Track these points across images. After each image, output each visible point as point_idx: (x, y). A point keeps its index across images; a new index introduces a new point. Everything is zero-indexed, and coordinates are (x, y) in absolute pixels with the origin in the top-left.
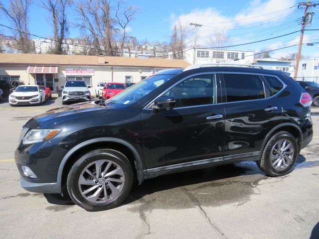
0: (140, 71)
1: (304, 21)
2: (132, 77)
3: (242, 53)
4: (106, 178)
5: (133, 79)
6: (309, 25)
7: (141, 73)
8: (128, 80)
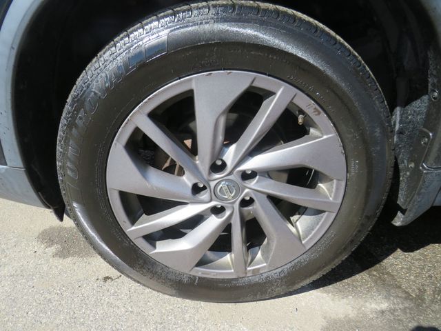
4: (246, 176)
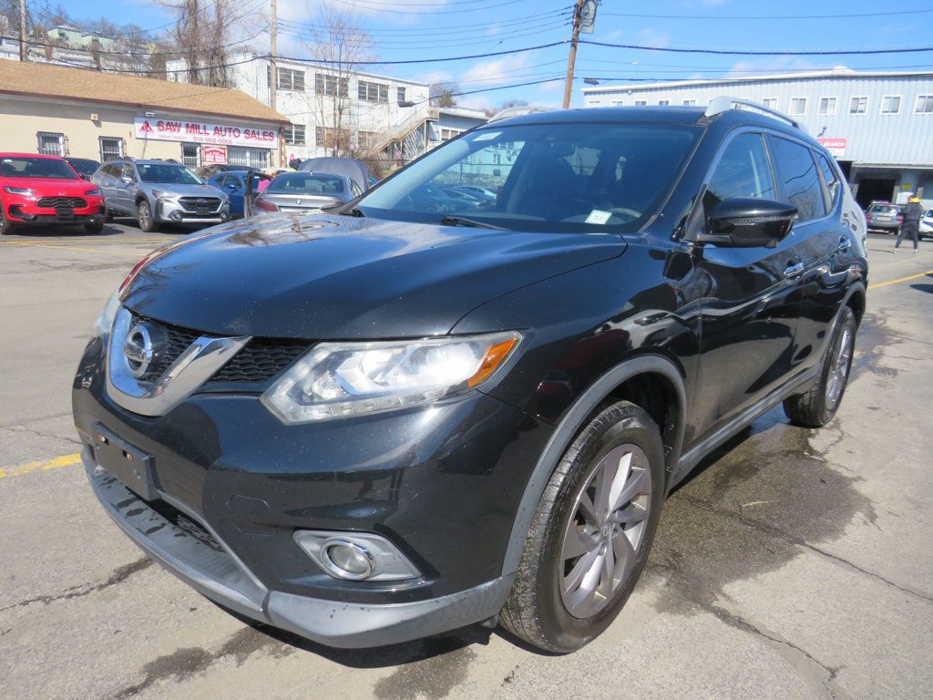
0: (94, 116)
1: (578, 16)
2: (66, 139)
3: (399, 89)
5: (71, 145)
6: (589, 30)
7: (97, 123)
8: (50, 147)
